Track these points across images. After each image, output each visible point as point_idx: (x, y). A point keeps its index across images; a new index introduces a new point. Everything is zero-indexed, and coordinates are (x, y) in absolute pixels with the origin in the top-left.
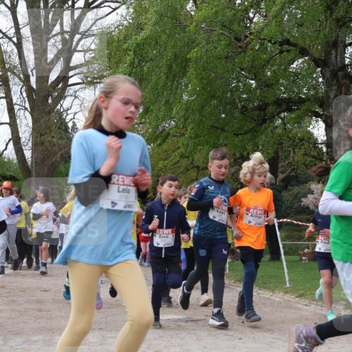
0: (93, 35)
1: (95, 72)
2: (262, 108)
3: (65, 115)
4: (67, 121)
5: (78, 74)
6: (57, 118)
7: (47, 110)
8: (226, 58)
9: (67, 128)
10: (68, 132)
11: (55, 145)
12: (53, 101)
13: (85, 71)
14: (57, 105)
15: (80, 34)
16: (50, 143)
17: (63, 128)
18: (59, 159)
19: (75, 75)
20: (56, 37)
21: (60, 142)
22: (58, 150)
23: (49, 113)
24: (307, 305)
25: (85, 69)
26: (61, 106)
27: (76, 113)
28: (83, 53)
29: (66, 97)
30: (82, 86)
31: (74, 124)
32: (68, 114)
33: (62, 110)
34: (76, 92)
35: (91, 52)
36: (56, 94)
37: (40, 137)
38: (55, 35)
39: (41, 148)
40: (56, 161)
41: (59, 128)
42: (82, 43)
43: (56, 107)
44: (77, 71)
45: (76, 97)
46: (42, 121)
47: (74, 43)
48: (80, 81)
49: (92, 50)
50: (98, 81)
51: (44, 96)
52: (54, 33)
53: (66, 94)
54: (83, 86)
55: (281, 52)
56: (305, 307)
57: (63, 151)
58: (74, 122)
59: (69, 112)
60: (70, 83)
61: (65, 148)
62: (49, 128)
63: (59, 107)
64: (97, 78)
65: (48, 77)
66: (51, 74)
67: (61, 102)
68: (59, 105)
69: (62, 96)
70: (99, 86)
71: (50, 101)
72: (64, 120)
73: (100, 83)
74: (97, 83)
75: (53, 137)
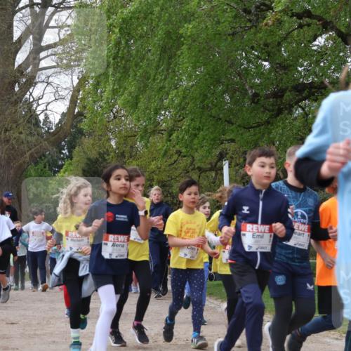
0: (70, 8)
1: (73, 53)
2: (278, 95)
3: (35, 106)
4: (38, 113)
5: (52, 55)
6: (26, 110)
7: (13, 99)
8: (233, 34)
9: (37, 121)
10: (39, 126)
11: (23, 142)
12: (21, 89)
13: (60, 51)
14: (26, 93)
15: (53, 6)
16: (17, 140)
17: (34, 121)
18: (28, 159)
19: (48, 56)
20: (23, 11)
21: (29, 139)
22: (26, 149)
23: (16, 103)
24: (337, 339)
25: (59, 49)
26: (31, 94)
27: (49, 103)
28: (57, 30)
29: (36, 83)
30: (56, 70)
31: (47, 117)
32: (39, 105)
33: (32, 100)
34: (49, 77)
35: (66, 29)
36: (24, 80)
37: (5, 132)
38: (23, 8)
39: (7, 147)
40: (24, 162)
41: (28, 122)
42: (55, 17)
43: (24, 96)
44: (50, 51)
45: (48, 84)
46: (7, 113)
47: (46, 18)
48: (54, 64)
49: (69, 26)
50: (76, 63)
51: (9, 83)
52: (21, 5)
53: (37, 80)
54: (58, 70)
55: (301, 26)
56: (336, 342)
57: (33, 150)
58: (46, 114)
59: (40, 102)
60: (41, 66)
61: (35, 146)
62: (16, 122)
63: (27, 96)
64: (75, 61)
65: (14, 59)
66: (18, 56)
67: (31, 90)
68: (28, 93)
69: (31, 82)
70: (77, 70)
71: (17, 89)
72: (35, 111)
73: (78, 65)
74: (74, 66)
75: (21, 133)
